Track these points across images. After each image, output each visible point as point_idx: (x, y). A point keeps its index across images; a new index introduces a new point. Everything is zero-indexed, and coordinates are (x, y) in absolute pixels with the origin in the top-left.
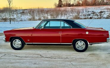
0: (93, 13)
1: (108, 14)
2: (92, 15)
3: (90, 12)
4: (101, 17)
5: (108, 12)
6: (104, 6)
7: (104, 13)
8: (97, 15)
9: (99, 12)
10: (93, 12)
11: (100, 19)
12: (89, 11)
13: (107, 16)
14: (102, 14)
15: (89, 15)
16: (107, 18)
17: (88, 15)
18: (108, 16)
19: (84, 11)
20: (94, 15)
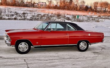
0: (16, 14)
1: (31, 16)
2: (15, 15)
3: (13, 12)
4: (25, 18)
5: (30, 13)
6: (25, 7)
7: (27, 14)
8: (21, 16)
9: (22, 14)
10: (15, 12)
11: (24, 20)
12: (11, 12)
13: (30, 18)
14: (26, 15)
15: (13, 15)
16: (31, 20)
17: (11, 16)
18: (32, 18)
19: (7, 11)
20: (17, 16)
